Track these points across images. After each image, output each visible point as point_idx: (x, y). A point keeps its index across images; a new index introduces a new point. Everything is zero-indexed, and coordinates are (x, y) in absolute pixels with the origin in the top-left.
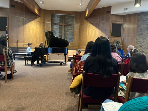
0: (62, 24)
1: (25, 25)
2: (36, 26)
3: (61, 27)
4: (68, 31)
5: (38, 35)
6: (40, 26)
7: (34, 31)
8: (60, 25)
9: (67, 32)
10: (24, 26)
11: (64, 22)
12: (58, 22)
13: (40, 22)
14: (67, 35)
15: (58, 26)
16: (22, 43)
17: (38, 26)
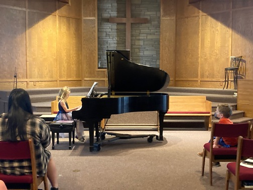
0: (124, 20)
1: (30, 29)
2: (58, 31)
3: (122, 27)
4: (141, 38)
5: (64, 54)
6: (69, 28)
7: (55, 45)
8: (118, 24)
9: (139, 40)
10: (27, 31)
11: (128, 14)
12: (114, 14)
13: (68, 18)
14: (139, 48)
15: (115, 27)
16: (23, 77)
17: (64, 29)
